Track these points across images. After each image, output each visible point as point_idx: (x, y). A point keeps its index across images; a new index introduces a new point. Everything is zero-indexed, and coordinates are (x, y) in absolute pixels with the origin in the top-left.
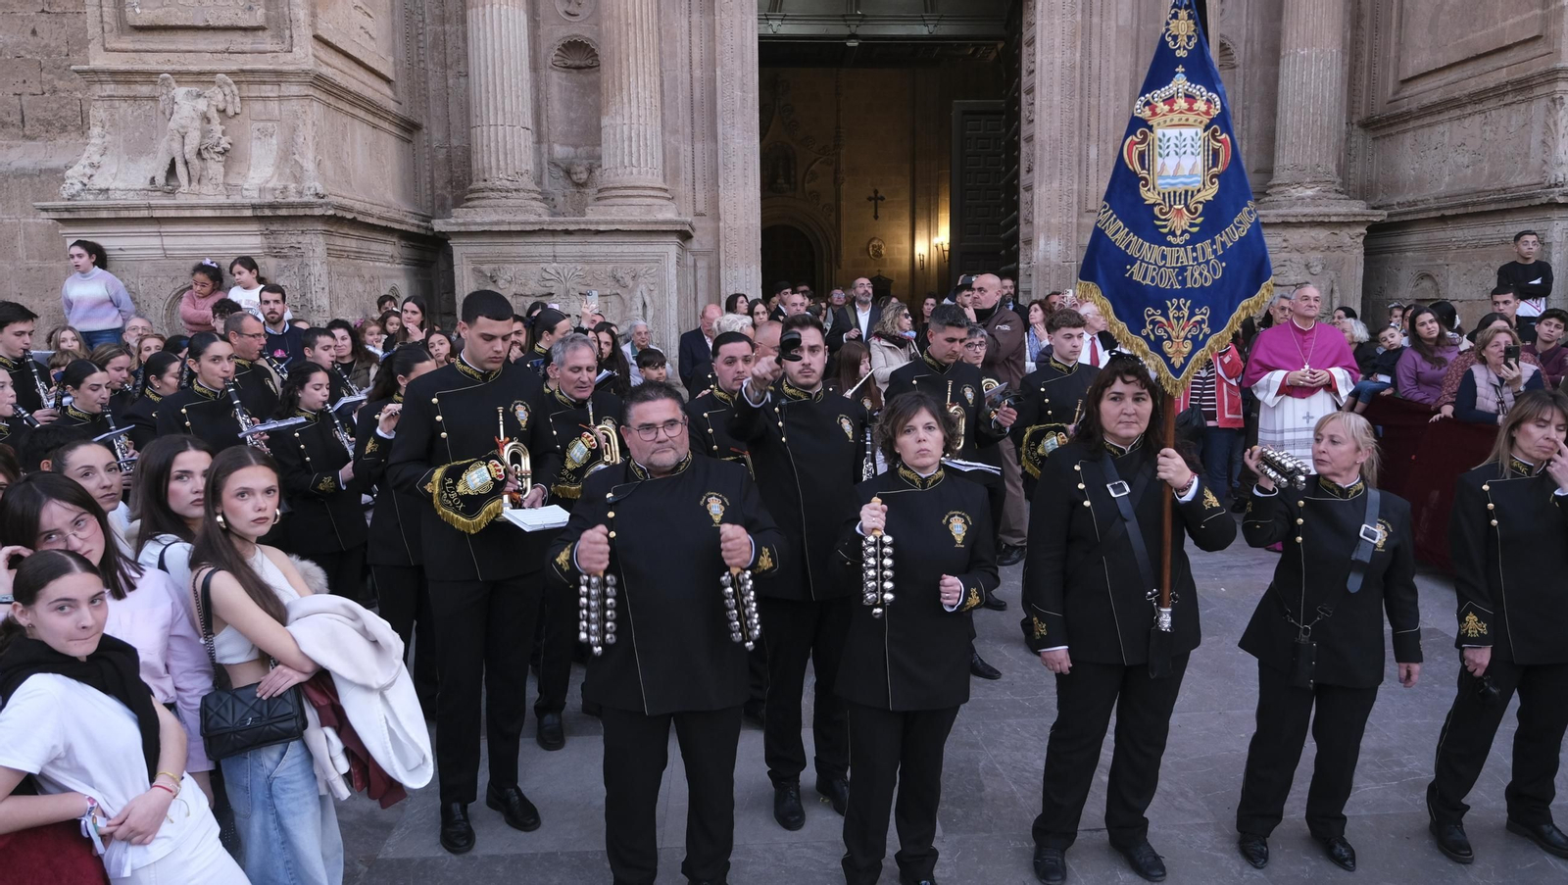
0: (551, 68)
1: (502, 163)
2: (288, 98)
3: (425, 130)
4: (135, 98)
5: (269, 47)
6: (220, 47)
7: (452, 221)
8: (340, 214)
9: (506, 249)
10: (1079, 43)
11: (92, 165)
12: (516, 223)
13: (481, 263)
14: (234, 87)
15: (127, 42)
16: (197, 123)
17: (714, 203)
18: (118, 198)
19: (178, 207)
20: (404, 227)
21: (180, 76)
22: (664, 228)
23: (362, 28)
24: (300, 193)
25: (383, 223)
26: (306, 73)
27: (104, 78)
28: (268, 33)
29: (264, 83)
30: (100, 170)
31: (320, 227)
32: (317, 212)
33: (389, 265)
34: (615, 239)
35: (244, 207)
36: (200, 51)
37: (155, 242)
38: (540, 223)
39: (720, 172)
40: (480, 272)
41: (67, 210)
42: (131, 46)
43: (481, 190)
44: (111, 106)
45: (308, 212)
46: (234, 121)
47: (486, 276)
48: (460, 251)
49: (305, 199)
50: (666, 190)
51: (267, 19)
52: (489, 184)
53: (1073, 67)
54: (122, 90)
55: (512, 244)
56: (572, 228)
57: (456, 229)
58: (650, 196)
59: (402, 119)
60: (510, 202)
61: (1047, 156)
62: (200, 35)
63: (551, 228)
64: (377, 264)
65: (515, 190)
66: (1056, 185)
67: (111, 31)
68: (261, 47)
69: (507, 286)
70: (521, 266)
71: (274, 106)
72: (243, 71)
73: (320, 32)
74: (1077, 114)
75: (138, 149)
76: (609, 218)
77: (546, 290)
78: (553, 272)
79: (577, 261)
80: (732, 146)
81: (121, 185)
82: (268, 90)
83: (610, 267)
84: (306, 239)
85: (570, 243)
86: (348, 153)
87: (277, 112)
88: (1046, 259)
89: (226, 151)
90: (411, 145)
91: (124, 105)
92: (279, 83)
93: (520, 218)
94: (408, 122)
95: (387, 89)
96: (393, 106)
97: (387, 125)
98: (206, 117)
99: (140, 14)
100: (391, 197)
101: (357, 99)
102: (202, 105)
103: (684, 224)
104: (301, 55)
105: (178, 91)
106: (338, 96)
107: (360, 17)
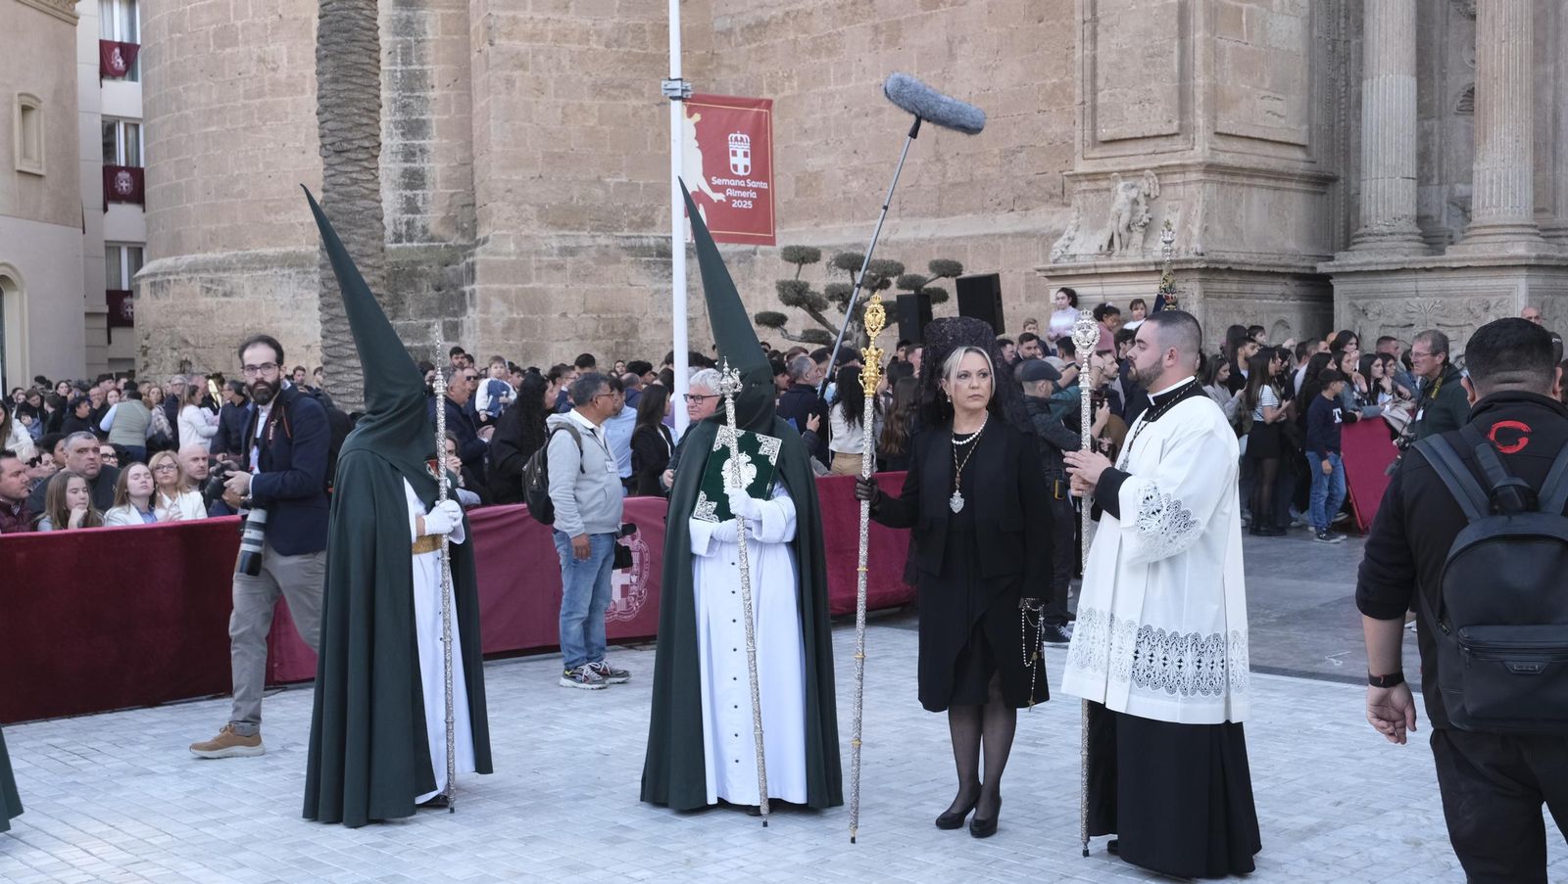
0: (1456, 114)
1: (1380, 211)
2: (1190, 183)
3: (1342, 181)
4: (1098, 191)
5: (1179, 147)
6: (1150, 151)
7: (1337, 263)
8: (1213, 266)
9: (1377, 286)
11: (1069, 239)
12: (1382, 264)
13: (1357, 298)
14: (1156, 178)
15: (1097, 153)
16: (1128, 207)
18: (1081, 261)
19: (1112, 266)
20: (1292, 270)
21: (1124, 173)
22: (1511, 263)
23: (1268, 112)
24: (1187, 252)
25: (1265, 269)
26: (1200, 164)
27: (1081, 178)
28: (1181, 137)
29: (1175, 173)
30: (1075, 241)
31: (1197, 276)
32: (1195, 266)
33: (1280, 302)
34: (1470, 274)
35: (1150, 264)
36: (1137, 157)
37: (1099, 290)
38: (1402, 263)
40: (1355, 306)
41: (1051, 270)
42: (1098, 155)
43: (1362, 235)
44: (1085, 197)
45: (1189, 266)
46: (1155, 202)
47: (1359, 310)
48: (1340, 288)
49: (1189, 257)
50: (1535, 227)
51: (1181, 126)
52: (1368, 230)
54: (1092, 186)
55: (1381, 282)
56: (1429, 266)
57: (1334, 270)
58: (1507, 234)
59: (1310, 177)
60: (1384, 245)
62: (1140, 143)
63: (1411, 267)
64: (1265, 301)
65: (1391, 234)
67: (1088, 145)
68: (1175, 147)
69: (1376, 317)
70: (1390, 301)
71: (1180, 189)
72: (1161, 167)
73: (1219, 130)
75: (1097, 225)
76: (1461, 256)
77: (1408, 322)
78: (1415, 305)
79: (1436, 295)
81: (1083, 251)
82: (1178, 178)
83: (1466, 299)
84: (1188, 285)
85: (1429, 280)
86: (1241, 217)
87: (1182, 193)
89: (1146, 224)
90: (1325, 196)
91: (1092, 195)
92: (1184, 173)
93: (1389, 258)
94: (1319, 178)
95: (1299, 154)
96: (1301, 167)
97: (1293, 185)
98: (1135, 202)
99: (1105, 133)
100: (1291, 245)
101: (1253, 173)
102: (1133, 193)
103: (1528, 258)
104: (1200, 150)
105: (1121, 184)
106: (1233, 175)
107: (1267, 104)
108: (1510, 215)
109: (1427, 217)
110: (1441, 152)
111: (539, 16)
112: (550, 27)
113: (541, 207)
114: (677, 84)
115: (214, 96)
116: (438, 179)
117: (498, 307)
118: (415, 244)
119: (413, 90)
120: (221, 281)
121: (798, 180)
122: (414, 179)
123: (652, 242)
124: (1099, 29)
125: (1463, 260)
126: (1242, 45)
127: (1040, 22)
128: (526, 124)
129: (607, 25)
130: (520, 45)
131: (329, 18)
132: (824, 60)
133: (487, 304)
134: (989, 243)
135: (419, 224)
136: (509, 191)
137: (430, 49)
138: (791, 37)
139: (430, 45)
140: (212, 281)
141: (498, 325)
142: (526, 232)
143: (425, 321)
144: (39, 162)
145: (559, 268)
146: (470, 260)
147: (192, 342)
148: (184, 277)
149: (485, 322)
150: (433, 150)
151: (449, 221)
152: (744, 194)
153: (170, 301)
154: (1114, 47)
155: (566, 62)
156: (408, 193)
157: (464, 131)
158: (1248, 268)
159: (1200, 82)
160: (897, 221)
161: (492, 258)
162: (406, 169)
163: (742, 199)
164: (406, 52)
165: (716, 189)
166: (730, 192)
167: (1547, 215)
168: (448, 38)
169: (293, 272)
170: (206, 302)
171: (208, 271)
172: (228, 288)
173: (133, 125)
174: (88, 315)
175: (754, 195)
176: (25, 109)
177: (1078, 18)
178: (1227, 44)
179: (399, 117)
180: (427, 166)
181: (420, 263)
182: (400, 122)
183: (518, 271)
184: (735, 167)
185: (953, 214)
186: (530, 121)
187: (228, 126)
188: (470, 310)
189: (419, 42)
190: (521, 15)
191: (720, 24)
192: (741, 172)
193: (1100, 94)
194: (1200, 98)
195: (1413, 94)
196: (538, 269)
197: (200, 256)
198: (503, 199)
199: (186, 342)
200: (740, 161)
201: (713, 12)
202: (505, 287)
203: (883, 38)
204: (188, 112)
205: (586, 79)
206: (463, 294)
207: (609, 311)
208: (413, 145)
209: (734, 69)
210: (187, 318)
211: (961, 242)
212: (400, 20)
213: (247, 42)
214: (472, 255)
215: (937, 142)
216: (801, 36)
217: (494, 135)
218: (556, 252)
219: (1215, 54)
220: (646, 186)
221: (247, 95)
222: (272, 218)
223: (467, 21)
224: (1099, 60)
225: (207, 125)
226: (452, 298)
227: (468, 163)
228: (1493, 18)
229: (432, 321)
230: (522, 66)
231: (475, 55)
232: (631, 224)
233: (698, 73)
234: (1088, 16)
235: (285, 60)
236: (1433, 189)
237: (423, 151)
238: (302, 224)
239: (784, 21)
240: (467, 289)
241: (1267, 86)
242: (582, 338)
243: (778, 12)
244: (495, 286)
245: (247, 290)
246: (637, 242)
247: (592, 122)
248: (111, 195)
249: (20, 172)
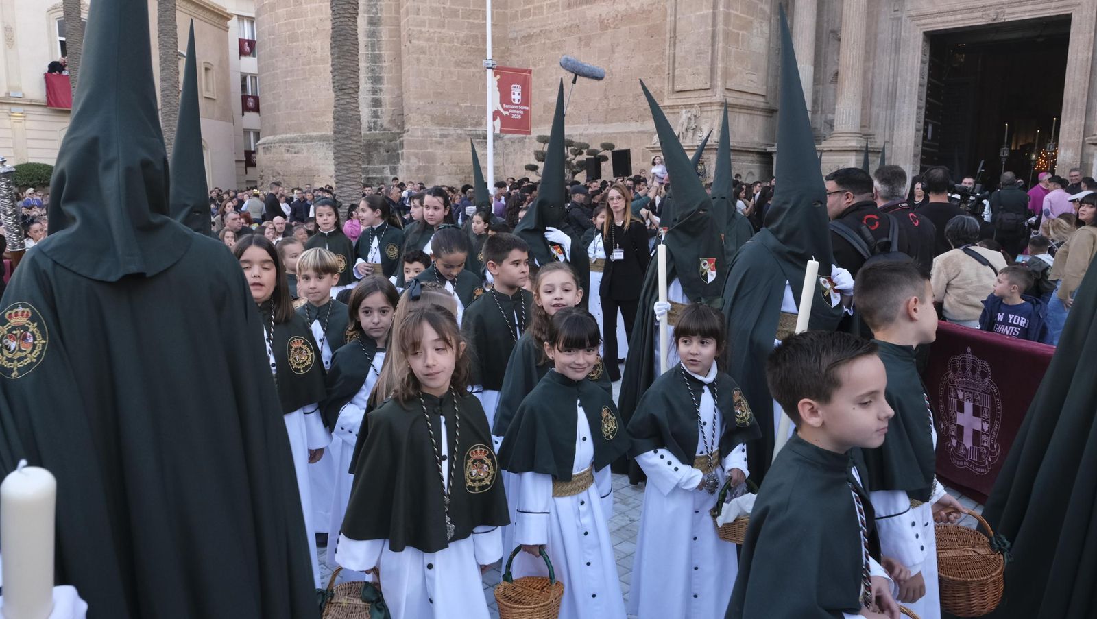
0: (830, 83)
2: (714, 110)
4: (674, 113)
5: (710, 95)
6: (697, 96)
10: (1091, 48)
14: (699, 108)
15: (674, 96)
16: (687, 121)
17: (892, 136)
20: (756, 150)
21: (686, 106)
22: (849, 149)
23: (749, 80)
26: (719, 102)
28: (710, 90)
29: (707, 106)
32: (714, 147)
33: (750, 164)
34: (832, 153)
35: (695, 146)
36: (691, 99)
39: (895, 123)
41: (652, 148)
42: (675, 98)
46: (698, 119)
50: (860, 134)
51: (711, 86)
53: (1087, 60)
54: (671, 111)
58: (848, 136)
59: (766, 109)
61: (1069, 107)
62: (693, 92)
64: (744, 164)
66: (1073, 122)
67: (670, 93)
68: (708, 95)
71: (709, 113)
72: (702, 103)
73: (727, 88)
74: (1087, 85)
76: (828, 145)
80: (902, 111)
82: (708, 108)
83: (829, 165)
87: (710, 115)
88: (1063, 161)
89: (694, 129)
92: (711, 106)
94: (769, 110)
95: (762, 99)
96: (762, 105)
97: (758, 113)
98: (690, 118)
99: (678, 88)
100: (756, 139)
101: (741, 107)
102: (689, 115)
103: (857, 147)
104: (718, 97)
105: (684, 111)
106: (733, 107)
107: (749, 76)
108: (850, 128)
109: (815, 128)
110: (822, 100)
111: (431, 30)
112: (436, 35)
113: (432, 116)
114: (490, 62)
115: (289, 64)
116: (387, 103)
117: (413, 160)
118: (377, 132)
119: (376, 63)
120: (293, 147)
121: (545, 106)
122: (377, 103)
123: (481, 132)
124: (677, 41)
125: (829, 147)
126: (738, 50)
127: (652, 37)
128: (426, 79)
129: (462, 35)
130: (422, 43)
131: (336, 29)
132: (557, 52)
133: (408, 159)
134: (627, 135)
135: (379, 123)
136: (418, 108)
137: (384, 45)
138: (543, 42)
139: (384, 43)
140: (289, 147)
141: (414, 168)
142: (426, 127)
143: (382, 166)
144: (213, 93)
145: (440, 143)
146: (401, 139)
147: (281, 173)
148: (277, 145)
149: (408, 166)
150: (385, 90)
151: (392, 122)
152: (517, 112)
153: (272, 156)
154: (683, 49)
155: (443, 51)
156: (375, 109)
157: (399, 82)
158: (737, 149)
159: (720, 66)
160: (587, 125)
161: (411, 138)
162: (373, 98)
163: (516, 114)
164: (373, 45)
165: (505, 109)
166: (511, 111)
167: (866, 129)
168: (391, 39)
169: (324, 143)
170: (287, 156)
171: (288, 142)
172: (296, 150)
173: (254, 77)
174: (237, 161)
175: (522, 112)
176: (207, 69)
177: (668, 36)
178: (733, 49)
179: (370, 75)
180: (382, 97)
181: (380, 140)
182: (371, 77)
183: (422, 144)
184: (514, 100)
185: (612, 123)
186: (428, 78)
187: (295, 78)
188: (401, 161)
189: (378, 41)
190: (423, 29)
191: (511, 35)
192: (516, 102)
193: (676, 71)
194: (719, 73)
195: (812, 73)
196: (431, 143)
197: (284, 136)
198: (416, 112)
199: (279, 174)
200: (516, 96)
201: (509, 30)
202: (417, 151)
203: (583, 43)
204: (278, 71)
205: (452, 58)
206: (399, 154)
207: (461, 163)
208: (376, 88)
209: (517, 55)
210: (279, 163)
211: (615, 135)
212: (370, 31)
213: (303, 40)
214: (402, 137)
215: (606, 90)
216: (547, 41)
217: (411, 82)
218: (438, 136)
219: (727, 53)
220: (478, 107)
221: (303, 65)
222: (315, 119)
223: (400, 31)
224: (676, 55)
225: (286, 77)
226: (393, 156)
227: (400, 96)
228: (848, 40)
229: (385, 166)
230: (424, 53)
231: (403, 48)
232: (471, 124)
233: (502, 57)
234: (672, 35)
235: (320, 49)
236: (818, 116)
237: (381, 90)
238: (328, 122)
239: (539, 35)
240: (400, 152)
241: (749, 68)
242: (450, 174)
243: (537, 30)
244: (412, 151)
245: (305, 151)
246: (474, 132)
247: (455, 79)
248: (246, 108)
249: (205, 97)
